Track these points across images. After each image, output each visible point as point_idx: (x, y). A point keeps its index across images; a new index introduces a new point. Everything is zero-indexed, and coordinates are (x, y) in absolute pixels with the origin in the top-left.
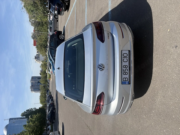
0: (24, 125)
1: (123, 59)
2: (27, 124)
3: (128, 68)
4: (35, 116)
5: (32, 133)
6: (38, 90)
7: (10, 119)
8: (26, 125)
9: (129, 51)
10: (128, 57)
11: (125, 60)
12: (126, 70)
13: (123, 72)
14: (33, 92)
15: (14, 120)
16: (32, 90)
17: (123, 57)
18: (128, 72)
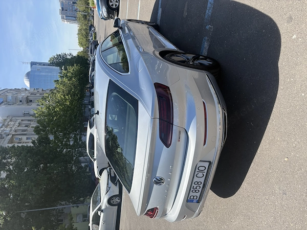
0: (55, 81)
1: (196, 173)
2: (60, 79)
3: (201, 186)
4: (71, 69)
5: (67, 95)
6: (74, 19)
7: (33, 64)
8: (58, 81)
9: (210, 163)
10: (206, 171)
11: (200, 175)
12: (198, 188)
13: (192, 189)
14: (66, 22)
15: (38, 66)
16: (63, 18)
17: (197, 170)
18: (200, 190)
